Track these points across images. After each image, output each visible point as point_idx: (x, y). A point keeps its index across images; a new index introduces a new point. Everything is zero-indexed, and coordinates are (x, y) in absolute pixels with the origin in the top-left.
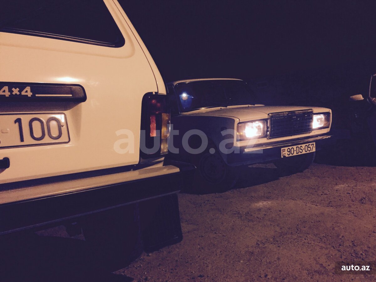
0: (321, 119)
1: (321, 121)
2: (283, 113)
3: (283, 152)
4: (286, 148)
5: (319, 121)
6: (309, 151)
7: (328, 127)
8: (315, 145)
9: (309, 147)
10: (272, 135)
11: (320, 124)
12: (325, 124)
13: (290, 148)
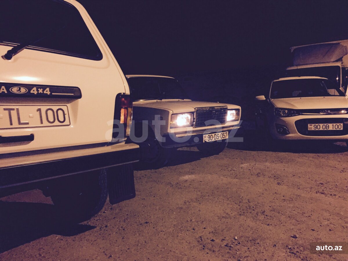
0: (233, 114)
1: (233, 115)
2: (205, 108)
3: (205, 138)
4: (207, 135)
5: (232, 115)
6: (224, 138)
7: (238, 120)
8: (228, 134)
9: (223, 135)
10: (197, 125)
11: (233, 118)
12: (236, 118)
13: (210, 135)
